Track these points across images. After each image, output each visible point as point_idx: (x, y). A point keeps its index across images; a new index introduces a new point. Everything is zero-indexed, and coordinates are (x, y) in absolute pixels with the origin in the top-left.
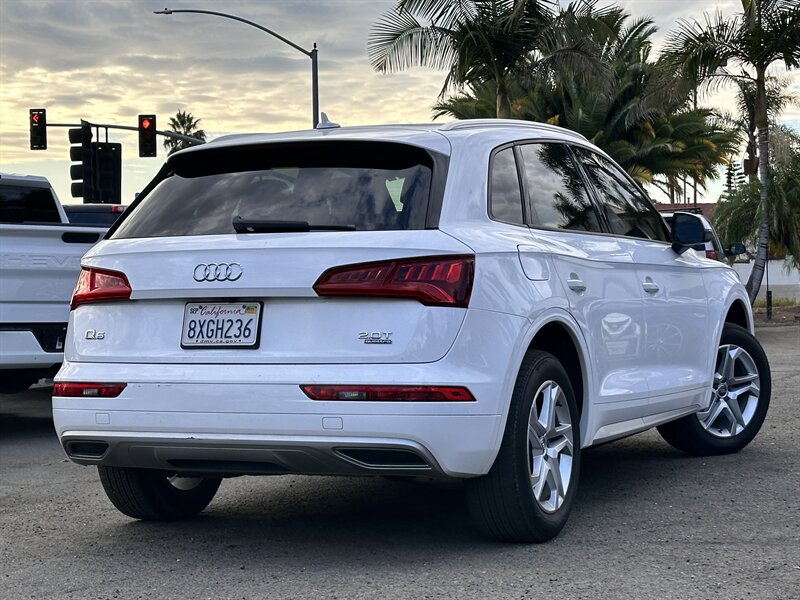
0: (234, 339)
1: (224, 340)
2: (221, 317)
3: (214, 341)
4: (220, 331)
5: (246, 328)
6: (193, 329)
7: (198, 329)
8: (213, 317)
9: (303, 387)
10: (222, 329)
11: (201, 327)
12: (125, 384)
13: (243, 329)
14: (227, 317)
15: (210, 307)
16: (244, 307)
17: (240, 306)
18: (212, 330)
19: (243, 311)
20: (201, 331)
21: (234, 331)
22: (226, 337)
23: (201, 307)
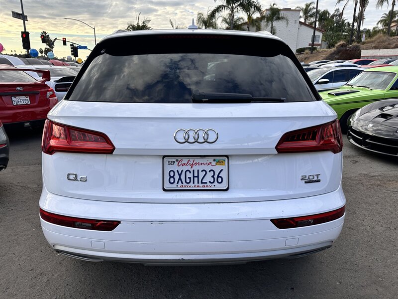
0: (209, 184)
1: (201, 185)
2: (196, 168)
3: (192, 186)
4: (196, 179)
5: (218, 177)
6: (173, 177)
7: (177, 177)
8: (189, 168)
9: (273, 221)
10: (198, 177)
11: (180, 175)
12: (119, 222)
13: (216, 177)
14: (201, 168)
15: (185, 161)
16: (214, 160)
17: (211, 160)
18: (190, 178)
19: (214, 163)
20: (180, 179)
21: (209, 178)
22: (202, 183)
23: (177, 161)
